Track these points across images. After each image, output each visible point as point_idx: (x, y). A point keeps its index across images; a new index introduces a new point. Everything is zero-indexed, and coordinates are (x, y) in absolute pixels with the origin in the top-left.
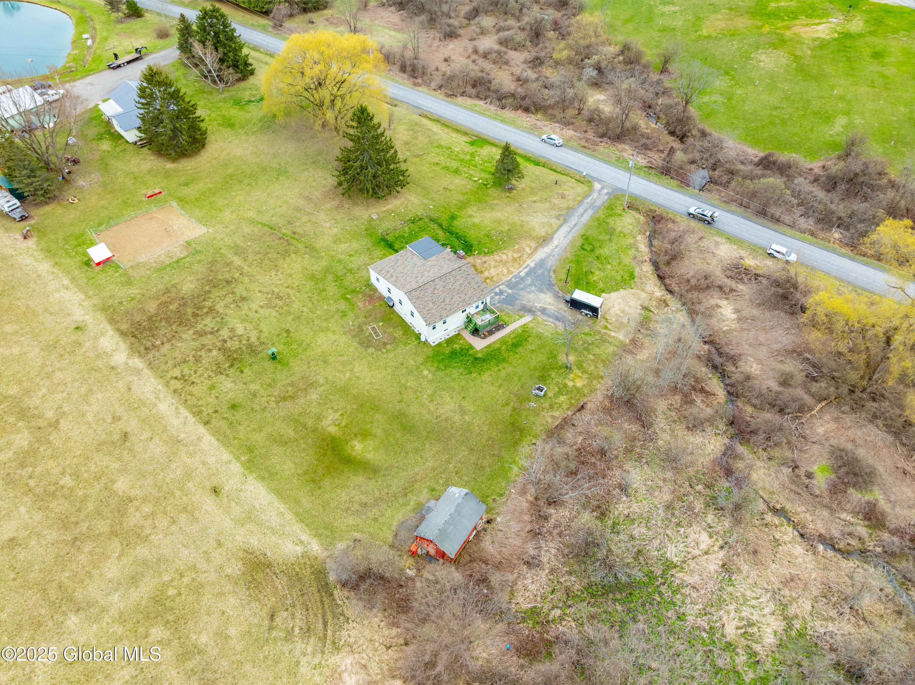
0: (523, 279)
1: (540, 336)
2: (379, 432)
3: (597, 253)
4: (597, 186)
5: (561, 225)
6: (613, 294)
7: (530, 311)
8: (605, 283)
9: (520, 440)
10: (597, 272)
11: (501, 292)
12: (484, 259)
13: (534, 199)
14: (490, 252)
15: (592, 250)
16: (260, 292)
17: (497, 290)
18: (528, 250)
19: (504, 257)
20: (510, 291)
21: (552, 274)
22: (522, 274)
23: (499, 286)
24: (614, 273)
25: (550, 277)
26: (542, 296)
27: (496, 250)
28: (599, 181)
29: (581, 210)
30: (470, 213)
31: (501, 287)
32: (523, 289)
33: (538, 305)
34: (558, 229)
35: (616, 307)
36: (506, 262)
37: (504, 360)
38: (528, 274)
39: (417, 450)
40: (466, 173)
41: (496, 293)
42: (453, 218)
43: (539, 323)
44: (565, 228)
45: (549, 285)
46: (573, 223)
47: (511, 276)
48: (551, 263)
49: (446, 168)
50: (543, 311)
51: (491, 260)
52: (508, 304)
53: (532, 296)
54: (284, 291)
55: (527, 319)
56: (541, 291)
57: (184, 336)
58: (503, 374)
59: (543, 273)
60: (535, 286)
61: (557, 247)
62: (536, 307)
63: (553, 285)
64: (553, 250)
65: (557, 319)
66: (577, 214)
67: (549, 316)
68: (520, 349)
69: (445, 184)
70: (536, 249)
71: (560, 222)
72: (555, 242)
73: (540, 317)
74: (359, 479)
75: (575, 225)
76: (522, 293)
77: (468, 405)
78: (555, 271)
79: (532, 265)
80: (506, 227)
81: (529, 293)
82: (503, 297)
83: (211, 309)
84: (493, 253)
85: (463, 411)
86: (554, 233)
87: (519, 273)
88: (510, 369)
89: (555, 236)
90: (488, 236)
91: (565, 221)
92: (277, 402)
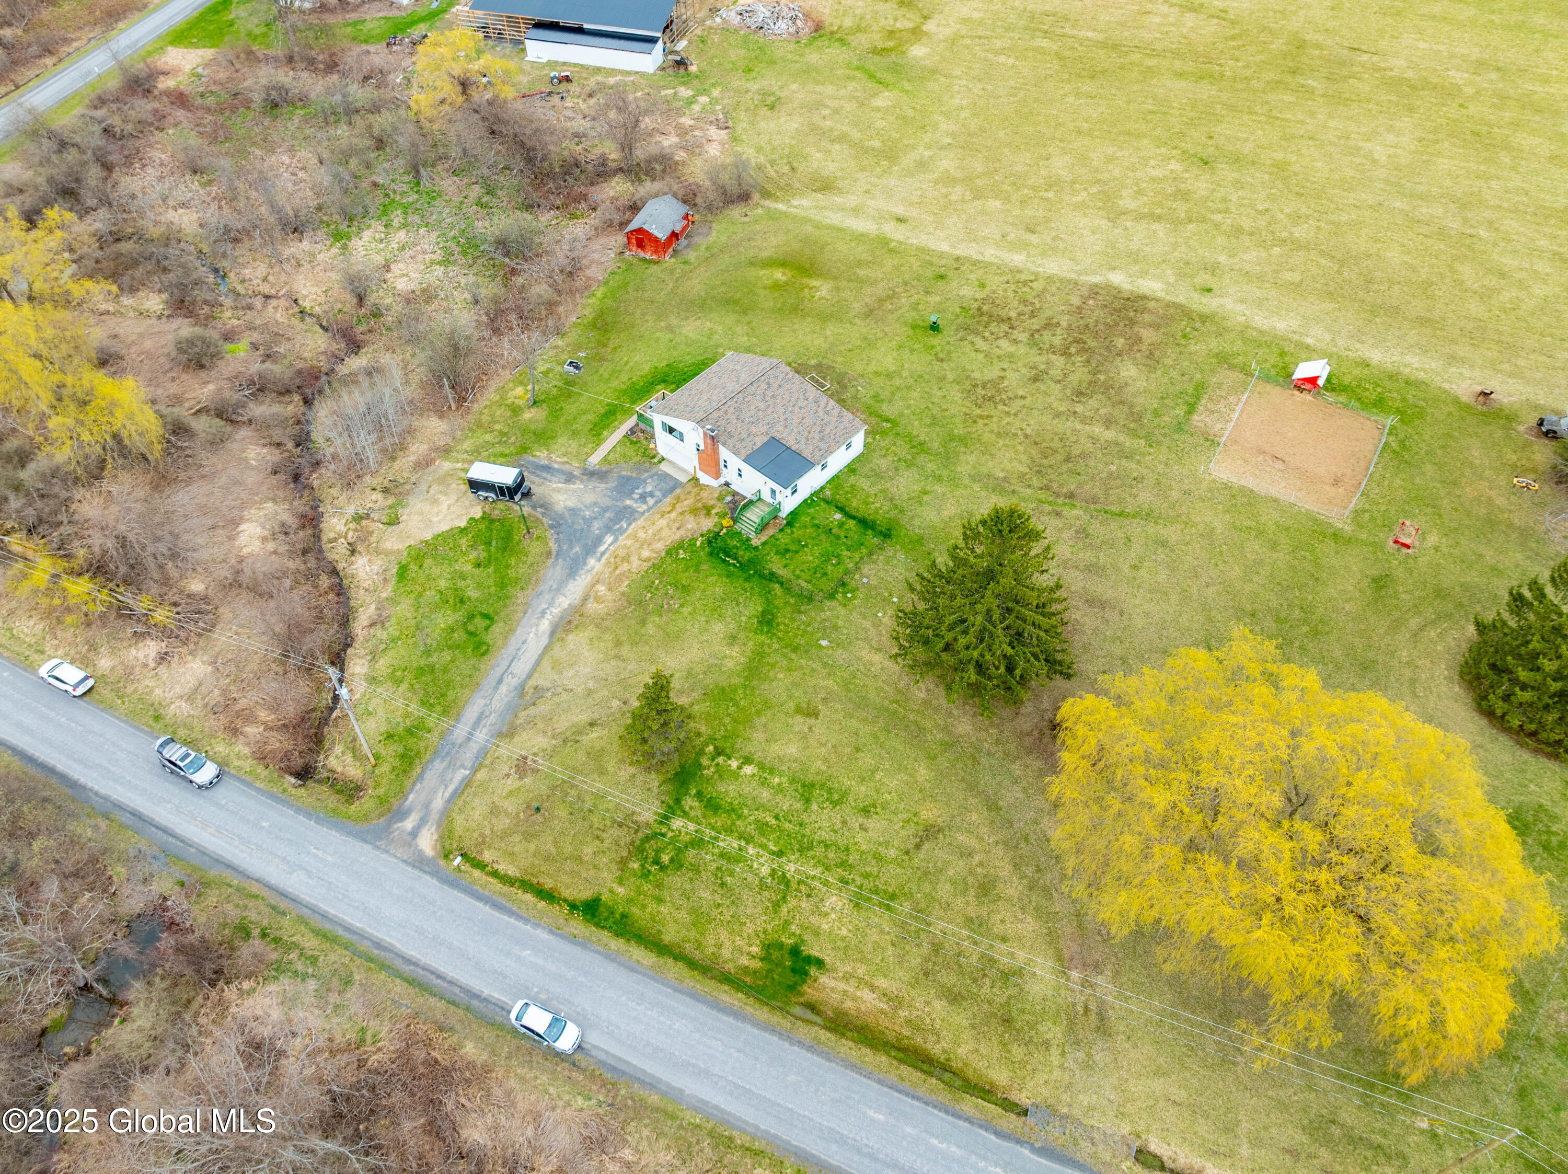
0: (608, 529)
1: (575, 434)
2: (762, 292)
3: (459, 616)
4: (427, 842)
5: (529, 676)
6: (445, 527)
7: (591, 474)
8: (456, 546)
9: (595, 319)
10: (468, 568)
11: (643, 498)
12: (682, 532)
13: (594, 734)
14: (671, 552)
15: (471, 617)
16: (1023, 397)
17: (651, 501)
18: (601, 589)
19: (646, 553)
20: (628, 502)
21: (553, 546)
22: (609, 539)
23: (649, 510)
24: (436, 571)
25: (557, 541)
26: (571, 503)
27: (663, 560)
28: (420, 863)
29: (481, 736)
30: (735, 652)
31: (645, 507)
32: (605, 510)
33: (578, 486)
34: (538, 663)
35: (444, 507)
36: (642, 546)
37: (624, 392)
38: (599, 540)
39: (713, 288)
40: (779, 789)
41: (652, 496)
42: (767, 620)
43: (577, 455)
44: (521, 667)
45: (559, 525)
46: (503, 689)
47: (630, 530)
48: (554, 572)
49: (837, 799)
50: (569, 478)
51: (671, 536)
52: (629, 479)
53: (589, 498)
54: (989, 409)
55: (595, 460)
56: (573, 511)
57: (1067, 317)
58: (624, 377)
59: (571, 547)
60: (584, 518)
61: (543, 613)
62: (582, 481)
63: (551, 527)
64: (551, 604)
65: (547, 468)
66: (493, 719)
67: (558, 471)
68: (603, 411)
69: (819, 728)
70: (585, 599)
71: (532, 683)
72: (545, 625)
73: (575, 467)
74: (765, 254)
75: (500, 681)
76: (607, 502)
77: (665, 336)
78: (549, 554)
79: (592, 562)
80: (650, 629)
81: (595, 504)
82: (640, 491)
83: (1066, 353)
84: (669, 553)
85: (670, 329)
86: (547, 648)
87: (615, 540)
88: (615, 384)
89: (544, 641)
90: (685, 589)
91: (521, 690)
92: (895, 293)
